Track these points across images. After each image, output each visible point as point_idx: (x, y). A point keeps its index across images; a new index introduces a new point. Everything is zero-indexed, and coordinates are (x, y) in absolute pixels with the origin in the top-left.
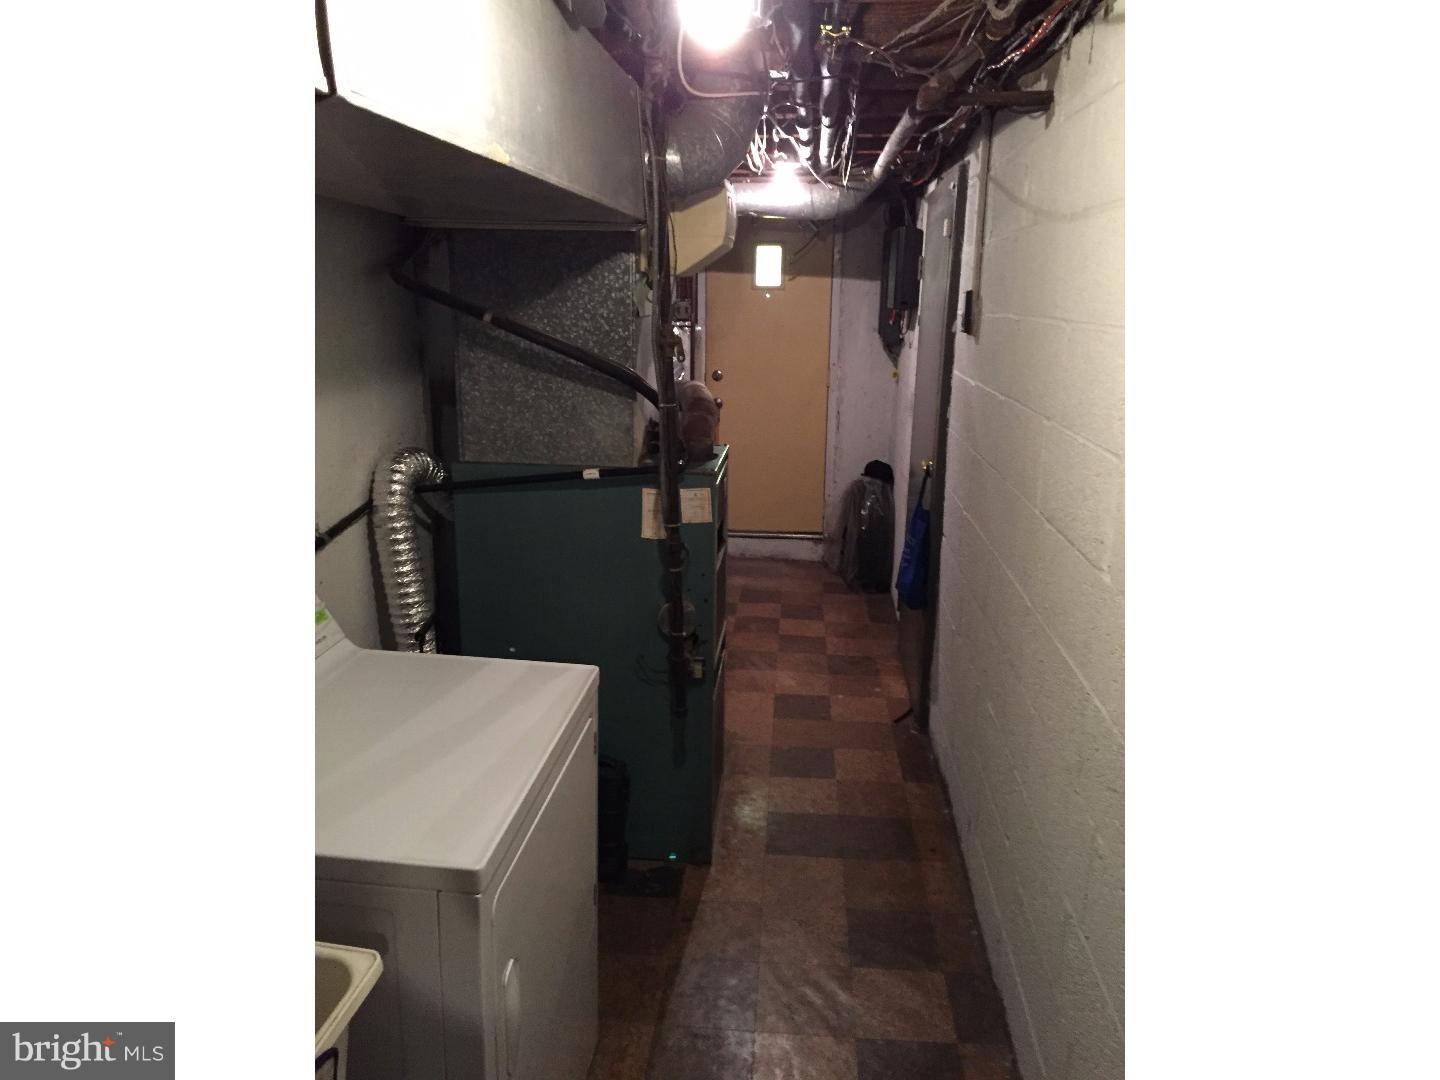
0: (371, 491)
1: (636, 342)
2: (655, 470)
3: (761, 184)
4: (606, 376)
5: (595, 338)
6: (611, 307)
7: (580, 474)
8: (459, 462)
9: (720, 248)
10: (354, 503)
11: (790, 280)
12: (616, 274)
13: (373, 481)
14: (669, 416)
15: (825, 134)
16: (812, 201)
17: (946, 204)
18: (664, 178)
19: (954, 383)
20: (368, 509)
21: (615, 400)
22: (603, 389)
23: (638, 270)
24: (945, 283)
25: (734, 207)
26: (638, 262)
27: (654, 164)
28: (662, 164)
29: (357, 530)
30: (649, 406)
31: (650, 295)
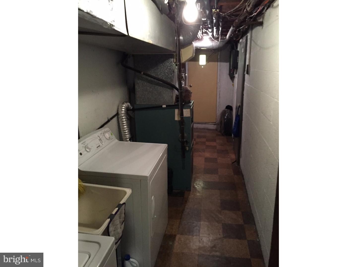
0: (118, 110)
1: (173, 77)
2: (178, 105)
3: (201, 41)
4: (167, 85)
5: (165, 77)
6: (168, 70)
7: (162, 106)
8: (136, 104)
9: (192, 57)
10: (114, 113)
11: (208, 63)
12: (169, 63)
13: (118, 109)
14: (181, 93)
15: (215, 30)
16: (212, 45)
17: (243, 45)
18: (179, 42)
19: (245, 86)
20: (117, 114)
21: (169, 90)
22: (166, 88)
23: (174, 62)
24: (243, 63)
25: (194, 46)
26: (174, 60)
27: (177, 39)
28: (179, 40)
29: (115, 119)
30: (176, 91)
31: (177, 67)
